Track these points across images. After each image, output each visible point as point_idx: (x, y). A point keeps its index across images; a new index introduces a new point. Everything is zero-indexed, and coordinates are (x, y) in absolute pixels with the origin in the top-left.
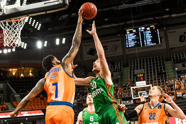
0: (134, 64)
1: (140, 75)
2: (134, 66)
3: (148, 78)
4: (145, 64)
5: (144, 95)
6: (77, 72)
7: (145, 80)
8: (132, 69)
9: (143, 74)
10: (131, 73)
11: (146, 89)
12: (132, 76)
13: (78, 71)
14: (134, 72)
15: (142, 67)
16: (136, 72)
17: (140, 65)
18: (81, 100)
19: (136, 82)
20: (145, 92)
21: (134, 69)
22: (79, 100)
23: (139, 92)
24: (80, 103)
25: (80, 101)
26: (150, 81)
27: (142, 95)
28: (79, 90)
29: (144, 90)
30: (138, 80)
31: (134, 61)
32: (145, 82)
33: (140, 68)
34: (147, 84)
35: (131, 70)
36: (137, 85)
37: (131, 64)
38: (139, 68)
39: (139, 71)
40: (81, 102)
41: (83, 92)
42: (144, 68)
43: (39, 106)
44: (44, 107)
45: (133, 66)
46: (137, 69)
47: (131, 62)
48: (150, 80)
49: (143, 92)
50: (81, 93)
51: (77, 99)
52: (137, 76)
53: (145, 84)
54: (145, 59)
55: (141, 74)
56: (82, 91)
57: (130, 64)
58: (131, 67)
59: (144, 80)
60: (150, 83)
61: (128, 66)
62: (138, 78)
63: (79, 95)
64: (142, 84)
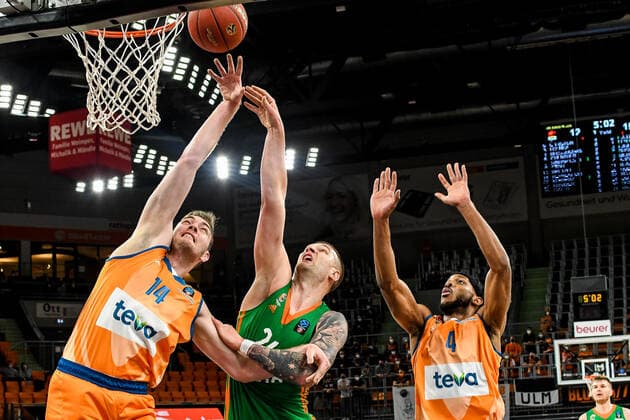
0: (569, 255)
1: (590, 299)
2: (569, 266)
3: (618, 313)
4: (611, 259)
5: (601, 373)
6: (356, 276)
7: (606, 318)
8: (562, 274)
9: (605, 295)
10: (555, 289)
11: (609, 351)
12: (560, 301)
13: (359, 271)
14: (567, 287)
15: (598, 270)
16: (577, 283)
17: (593, 263)
18: (367, 379)
19: (576, 324)
20: (606, 360)
21: (568, 276)
22: (357, 378)
23: (583, 362)
24: (362, 390)
25: (360, 383)
26: (625, 324)
27: (596, 374)
28: (363, 340)
29: (603, 355)
30: (581, 315)
31: (570, 246)
32: (607, 323)
33: (593, 273)
34: (615, 333)
35: (556, 278)
36: (576, 335)
37: (558, 257)
38: (587, 270)
39: (588, 281)
40: (364, 387)
41: (375, 350)
42: (605, 271)
43: (211, 393)
45: (563, 263)
46: (580, 273)
47: (558, 248)
48: (625, 320)
49: (600, 363)
50: (365, 354)
51: (353, 375)
52: (580, 300)
53: (609, 332)
54: (611, 238)
55: (596, 293)
56: (371, 347)
57: (552, 254)
58: (557, 267)
59: (603, 317)
60: (625, 330)
61: (544, 263)
62: (581, 310)
63: (358, 360)
64: (595, 329)
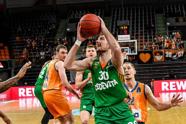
0: (118, 13)
1: (123, 28)
2: (118, 16)
3: (133, 32)
4: (131, 15)
5: (126, 52)
6: (47, 18)
7: (129, 34)
8: (115, 19)
9: (128, 27)
10: (113, 24)
11: (130, 45)
12: (114, 28)
13: (48, 17)
14: (116, 24)
15: (127, 18)
16: (119, 23)
17: (125, 16)
18: (50, 53)
19: (119, 36)
20: (128, 48)
21: (117, 20)
22: (47, 52)
24: (49, 56)
25: (48, 54)
26: (135, 36)
27: (125, 52)
28: (49, 40)
29: (127, 46)
30: (120, 33)
31: (118, 10)
32: (129, 36)
33: (125, 19)
34: (132, 39)
35: (113, 20)
36: (119, 39)
37: (114, 13)
38: (123, 18)
39: (123, 22)
40: (49, 55)
42: (129, 19)
44: (4, 58)
45: (116, 15)
46: (121, 19)
47: (114, 11)
48: (135, 35)
49: (126, 49)
50: (50, 44)
51: (46, 51)
52: (120, 28)
53: (129, 39)
54: (131, 8)
55: (125, 26)
56: (52, 42)
57: (112, 13)
58: (114, 17)
59: (128, 34)
60: (135, 38)
61: (110, 16)
62: (120, 31)
63: (47, 46)
64: (125, 38)
